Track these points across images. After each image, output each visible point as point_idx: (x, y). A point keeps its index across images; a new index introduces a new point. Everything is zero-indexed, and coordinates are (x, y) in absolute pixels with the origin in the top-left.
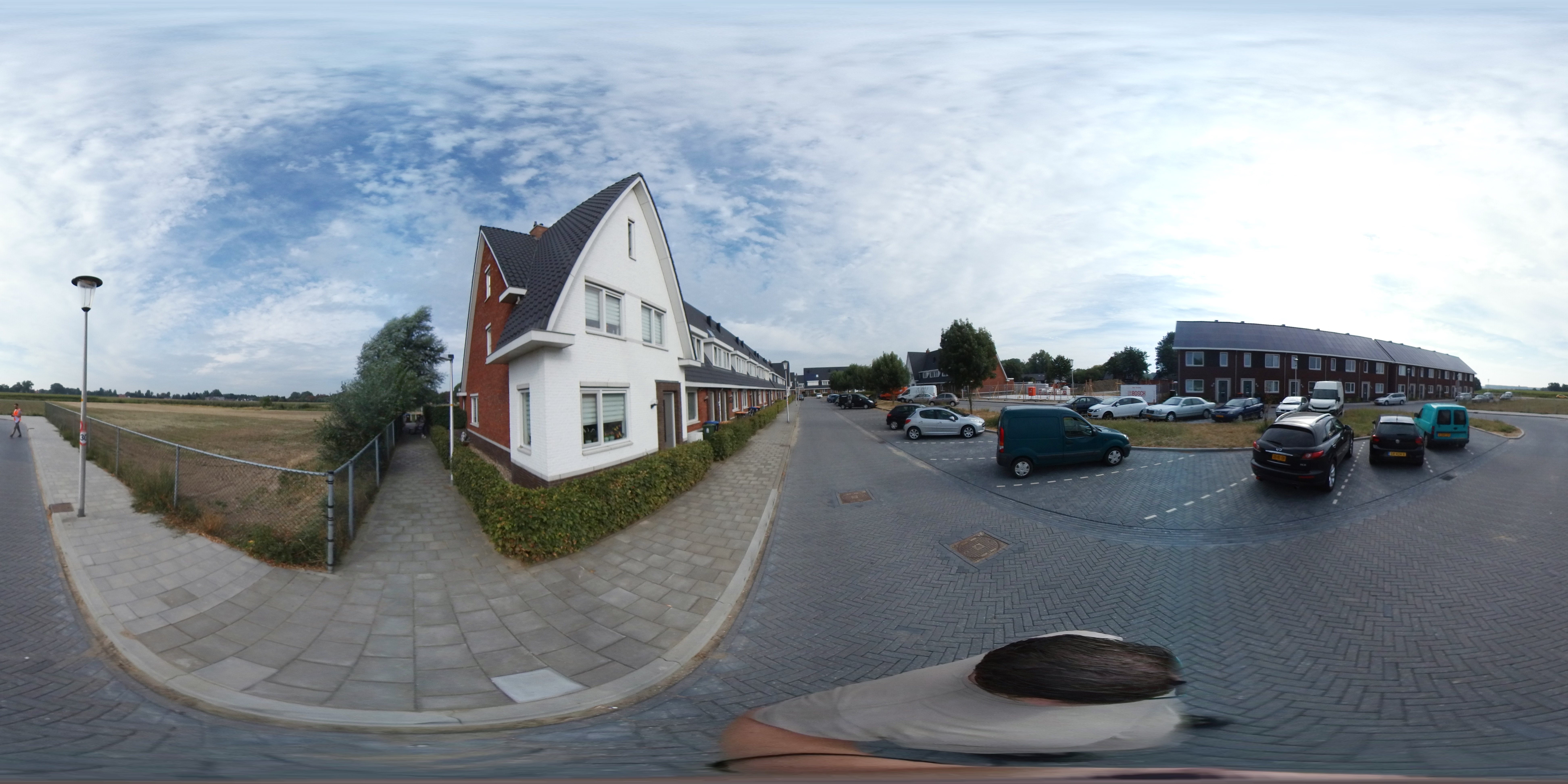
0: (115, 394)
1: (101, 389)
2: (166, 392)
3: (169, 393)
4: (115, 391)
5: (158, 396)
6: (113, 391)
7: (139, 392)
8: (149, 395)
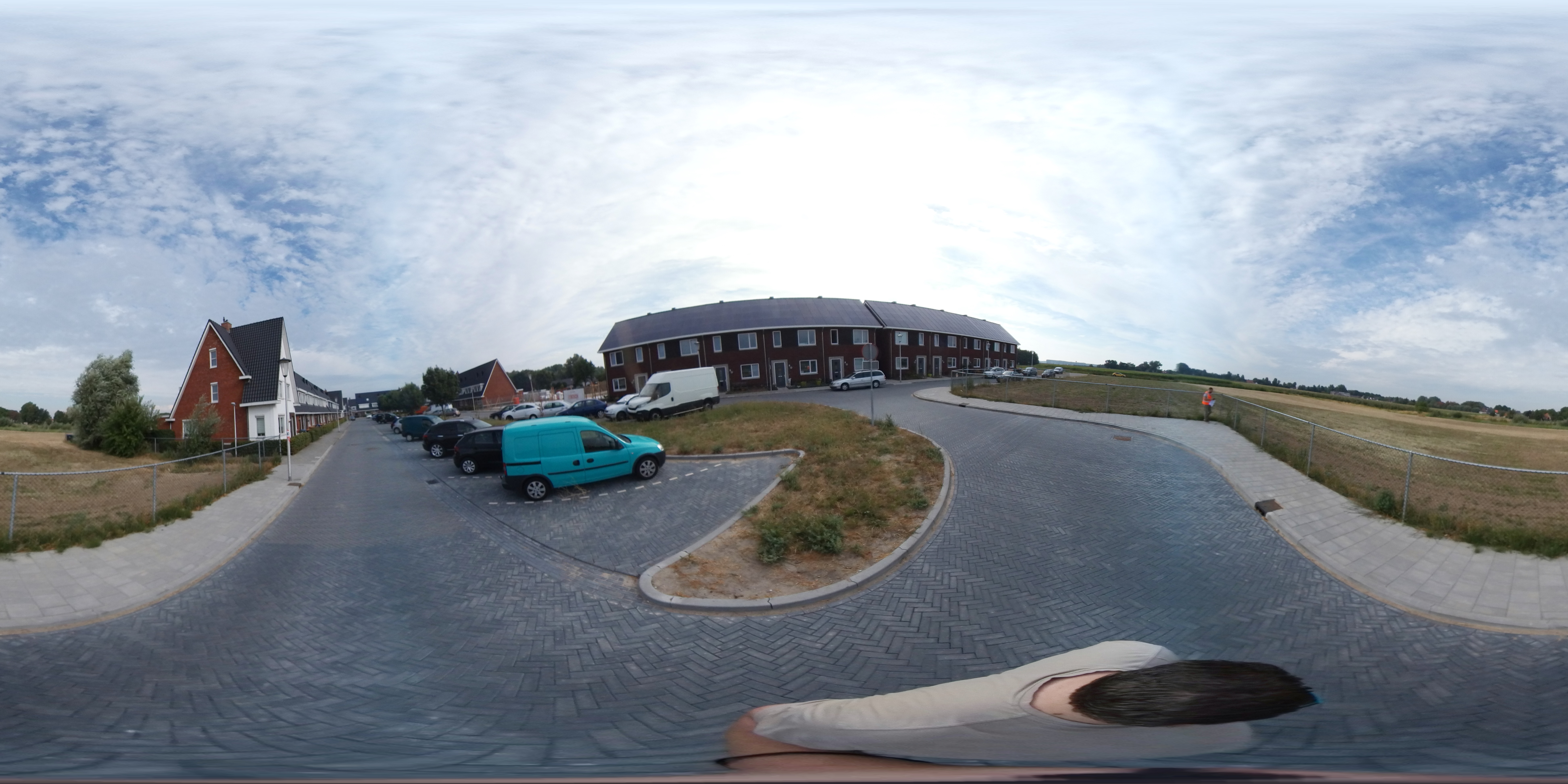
0: (1242, 379)
1: (1229, 372)
2: (1292, 382)
3: (1295, 384)
4: (1243, 377)
5: (1285, 386)
6: (1240, 376)
7: (1267, 379)
8: (1276, 383)
